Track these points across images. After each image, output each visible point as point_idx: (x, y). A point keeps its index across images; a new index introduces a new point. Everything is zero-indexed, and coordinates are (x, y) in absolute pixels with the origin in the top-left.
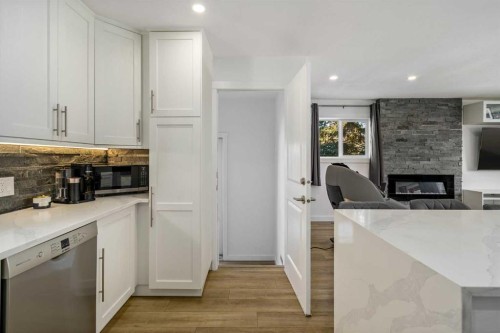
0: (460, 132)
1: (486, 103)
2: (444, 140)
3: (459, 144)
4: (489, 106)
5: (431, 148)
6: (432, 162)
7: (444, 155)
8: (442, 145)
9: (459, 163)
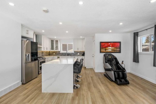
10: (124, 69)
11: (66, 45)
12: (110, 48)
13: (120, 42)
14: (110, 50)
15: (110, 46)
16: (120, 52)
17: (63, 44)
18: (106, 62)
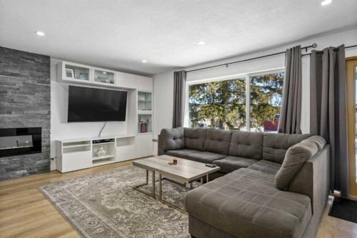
0: (50, 87)
1: (64, 63)
2: (30, 94)
3: (48, 99)
4: (67, 67)
5: (12, 101)
6: (14, 115)
7: (29, 108)
8: (26, 98)
9: (47, 117)
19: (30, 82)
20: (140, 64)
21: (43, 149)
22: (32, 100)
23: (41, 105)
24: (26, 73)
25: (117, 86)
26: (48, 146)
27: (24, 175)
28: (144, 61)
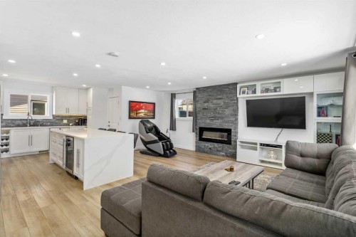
1: (240, 85)
2: (226, 108)
5: (219, 113)
6: (220, 121)
7: (226, 117)
8: (225, 111)
10: (169, 138)
11: (27, 97)
12: (143, 111)
13: (154, 104)
14: (142, 115)
15: (142, 109)
16: (154, 118)
17: (11, 95)
18: (147, 133)
19: (227, 101)
20: (281, 69)
21: (232, 142)
22: (228, 112)
23: (232, 115)
24: (225, 96)
25: (285, 93)
26: (236, 142)
27: (223, 156)
28: (284, 65)
